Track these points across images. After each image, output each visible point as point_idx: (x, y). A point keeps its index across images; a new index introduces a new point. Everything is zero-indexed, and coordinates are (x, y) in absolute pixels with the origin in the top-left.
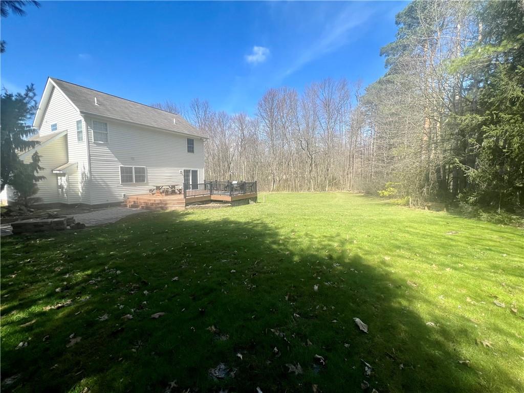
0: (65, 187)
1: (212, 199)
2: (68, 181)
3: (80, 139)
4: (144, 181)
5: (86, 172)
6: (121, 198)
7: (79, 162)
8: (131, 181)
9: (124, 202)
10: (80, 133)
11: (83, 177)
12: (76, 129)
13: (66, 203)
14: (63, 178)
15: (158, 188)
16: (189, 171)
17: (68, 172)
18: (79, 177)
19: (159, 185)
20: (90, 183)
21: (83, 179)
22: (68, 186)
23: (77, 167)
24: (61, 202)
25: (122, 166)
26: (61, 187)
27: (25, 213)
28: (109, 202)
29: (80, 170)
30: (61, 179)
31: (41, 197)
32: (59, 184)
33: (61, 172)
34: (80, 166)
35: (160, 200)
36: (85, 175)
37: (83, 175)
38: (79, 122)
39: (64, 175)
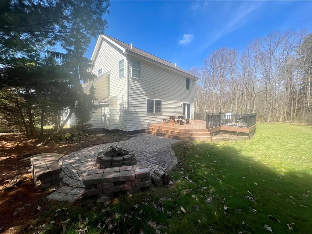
0: (108, 116)
1: (221, 129)
2: (110, 110)
3: (121, 76)
4: (160, 112)
5: (124, 103)
6: (146, 126)
7: (118, 95)
8: (152, 111)
9: (147, 129)
10: (121, 70)
11: (121, 108)
12: (118, 68)
13: (108, 129)
14: (106, 108)
15: (172, 118)
16: (186, 104)
17: (111, 103)
18: (118, 108)
19: (171, 115)
20: (127, 113)
21: (121, 109)
22: (110, 115)
23: (117, 100)
24: (103, 127)
25: (148, 98)
26: (105, 116)
27: (83, 138)
28: (139, 129)
29: (119, 102)
30: (105, 109)
31: (92, 123)
32: (103, 113)
33: (107, 103)
34: (119, 99)
35: (185, 130)
36: (123, 106)
37: (121, 106)
38: (121, 62)
39: (107, 106)
